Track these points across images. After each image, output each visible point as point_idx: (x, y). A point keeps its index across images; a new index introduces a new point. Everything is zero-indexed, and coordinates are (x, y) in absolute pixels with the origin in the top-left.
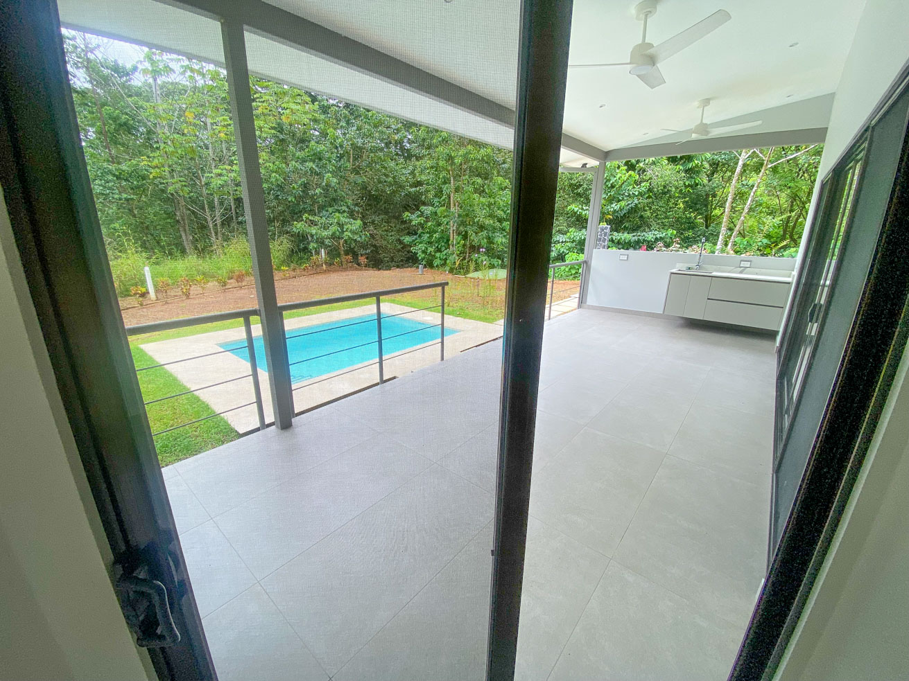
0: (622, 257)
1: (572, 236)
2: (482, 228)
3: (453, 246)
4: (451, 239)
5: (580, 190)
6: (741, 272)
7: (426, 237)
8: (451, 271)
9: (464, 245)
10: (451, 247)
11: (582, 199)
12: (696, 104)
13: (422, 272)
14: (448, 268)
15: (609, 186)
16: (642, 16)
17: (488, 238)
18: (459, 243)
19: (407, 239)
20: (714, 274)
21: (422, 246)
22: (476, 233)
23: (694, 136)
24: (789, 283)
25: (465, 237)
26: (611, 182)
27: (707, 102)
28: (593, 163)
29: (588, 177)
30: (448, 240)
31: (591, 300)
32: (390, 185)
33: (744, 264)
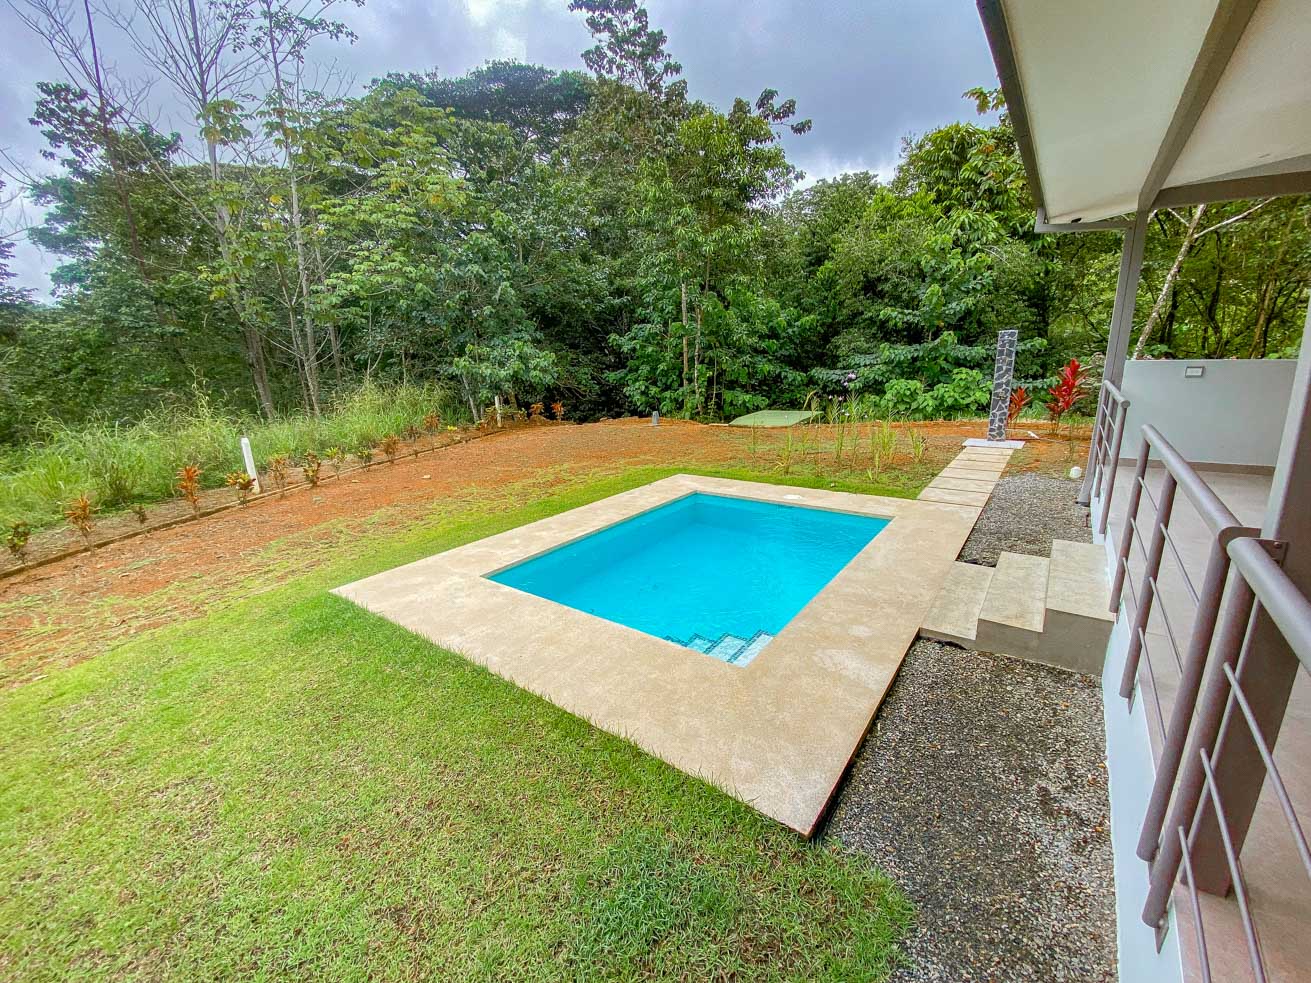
7: (645, 370)
8: (692, 418)
9: (710, 379)
11: (886, 300)
13: (658, 421)
19: (612, 376)
25: (711, 366)
26: (942, 272)
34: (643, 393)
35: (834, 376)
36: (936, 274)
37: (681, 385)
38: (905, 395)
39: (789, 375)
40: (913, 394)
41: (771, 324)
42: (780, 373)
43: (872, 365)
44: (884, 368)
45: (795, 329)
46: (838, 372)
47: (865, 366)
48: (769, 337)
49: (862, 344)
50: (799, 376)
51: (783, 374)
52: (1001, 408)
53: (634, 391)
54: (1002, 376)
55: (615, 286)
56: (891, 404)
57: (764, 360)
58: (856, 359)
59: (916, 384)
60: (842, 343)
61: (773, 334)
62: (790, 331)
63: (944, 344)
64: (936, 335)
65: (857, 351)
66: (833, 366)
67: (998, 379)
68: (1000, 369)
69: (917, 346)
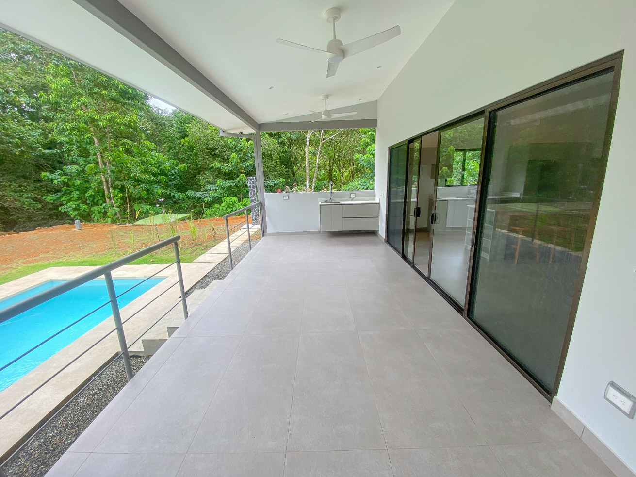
0: (285, 198)
1: (222, 184)
2: (139, 181)
3: (110, 198)
4: (106, 193)
5: (217, 152)
6: (352, 200)
7: (76, 194)
8: (114, 222)
9: (123, 198)
10: (107, 200)
11: (219, 159)
12: (321, 97)
13: (80, 226)
14: (109, 220)
15: (238, 150)
16: (331, 20)
17: (147, 190)
18: (116, 196)
19: (49, 198)
20: (341, 203)
21: (72, 204)
22: (134, 187)
23: (324, 118)
24: (378, 204)
25: (122, 189)
26: (239, 147)
27: (327, 97)
28: (249, 130)
29: (221, 143)
30: (104, 195)
31: (270, 229)
32: (17, 146)
33: (352, 195)
34: (75, 209)
35: (198, 195)
36: (236, 148)
37: (105, 202)
38: (230, 204)
39: (176, 195)
40: (234, 204)
41: (160, 168)
42: (170, 194)
43: (216, 190)
44: (221, 191)
45: (176, 171)
46: (200, 193)
47: (213, 190)
48: (161, 174)
49: (211, 179)
50: (182, 195)
51: (172, 194)
52: (255, 211)
53: (69, 207)
54: (253, 197)
55: (48, 140)
56: (224, 208)
57: (159, 187)
58: (209, 186)
59: (235, 199)
60: (202, 178)
61: (163, 173)
62: (173, 171)
63: (241, 180)
64: (238, 176)
65: (209, 183)
66: (198, 190)
67: (251, 198)
68: (251, 194)
69: (232, 181)
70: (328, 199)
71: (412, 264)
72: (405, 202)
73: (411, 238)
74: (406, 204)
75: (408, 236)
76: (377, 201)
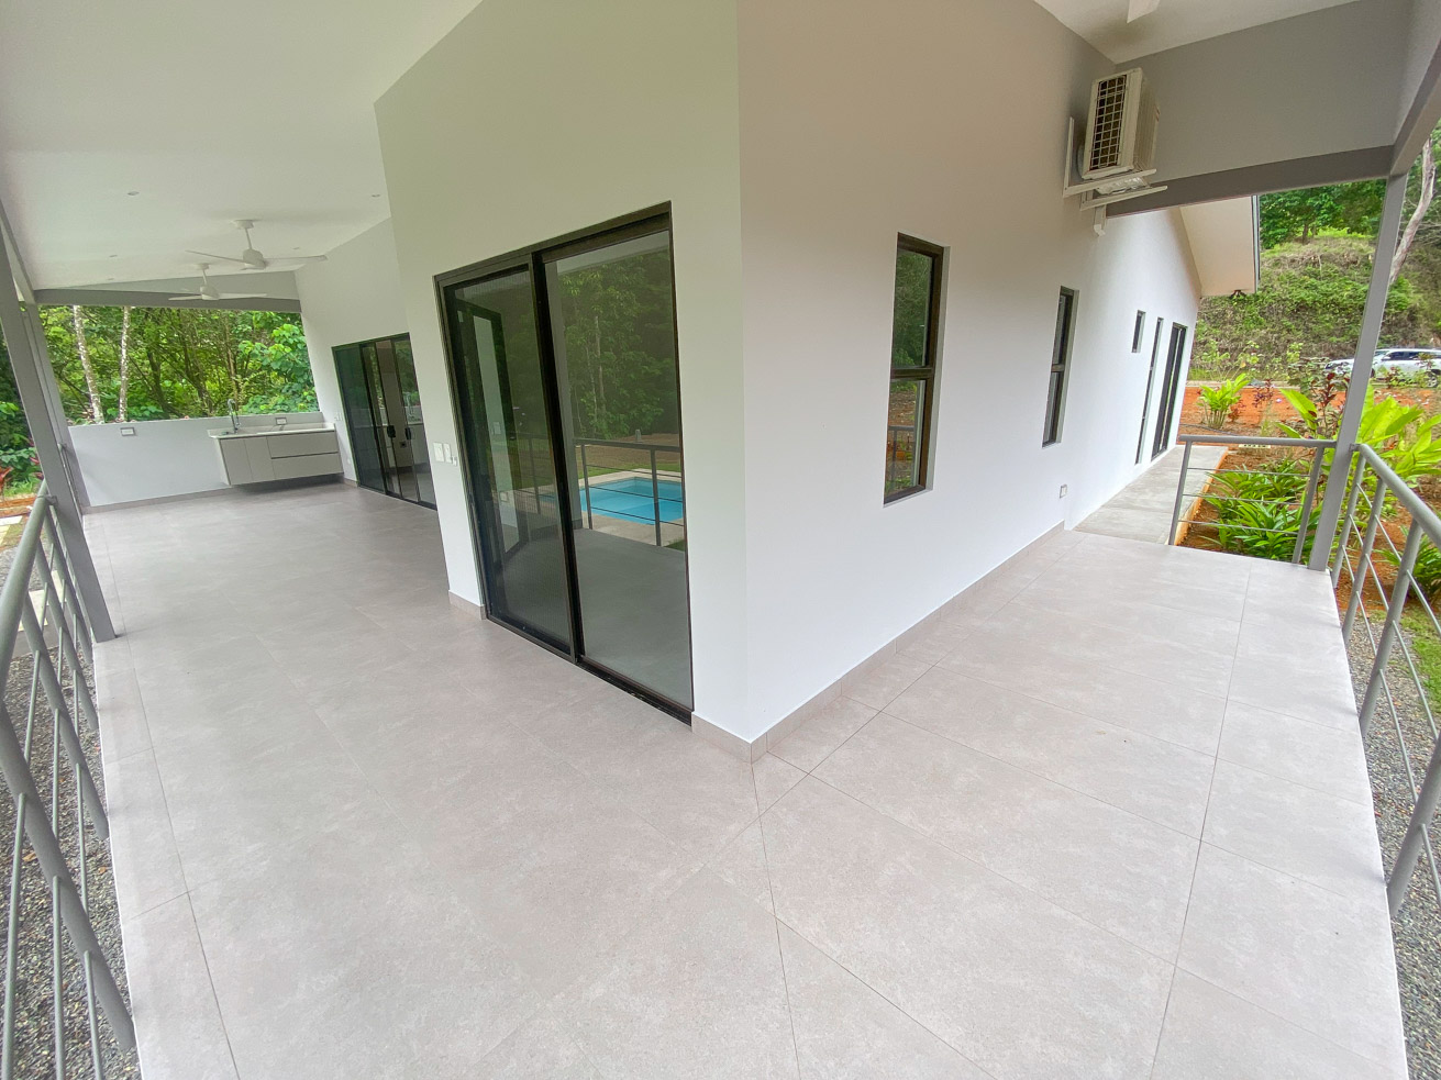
0: (125, 432)
20: (260, 433)
24: (333, 431)
33: (279, 422)
70: (231, 429)
71: (401, 497)
72: (375, 428)
73: (395, 479)
74: (376, 429)
75: (390, 478)
76: (330, 427)
